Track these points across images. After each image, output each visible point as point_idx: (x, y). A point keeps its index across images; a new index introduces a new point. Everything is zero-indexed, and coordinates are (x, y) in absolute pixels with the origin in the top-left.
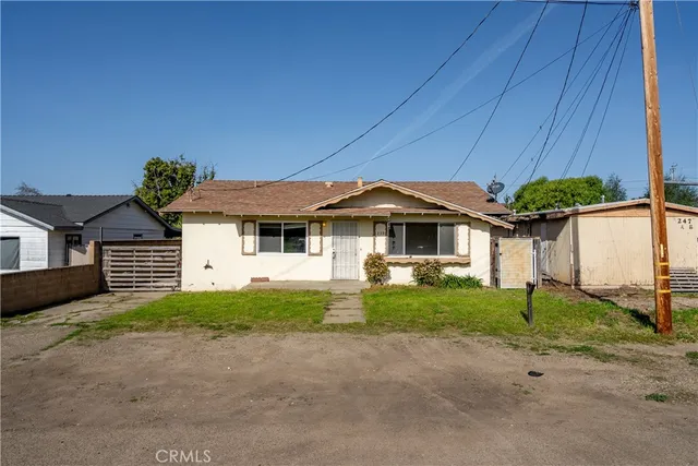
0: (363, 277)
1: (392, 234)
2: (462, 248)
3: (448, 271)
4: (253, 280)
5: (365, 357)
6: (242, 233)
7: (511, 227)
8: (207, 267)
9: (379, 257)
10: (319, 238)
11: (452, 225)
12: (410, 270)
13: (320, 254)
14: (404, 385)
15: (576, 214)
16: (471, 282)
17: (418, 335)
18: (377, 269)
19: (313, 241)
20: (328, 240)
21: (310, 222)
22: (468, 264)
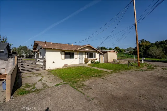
0: (84, 63)
1: (88, 55)
2: (96, 57)
4: (64, 65)
6: (62, 54)
7: (103, 53)
10: (77, 55)
11: (95, 53)
12: (90, 61)
13: (77, 59)
15: (108, 52)
18: (86, 61)
19: (76, 56)
21: (75, 52)
22: (97, 59)
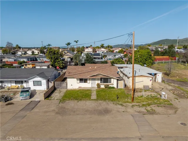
1: (101, 80)
2: (112, 82)
3: (110, 86)
4: (79, 87)
5: (96, 106)
6: (77, 80)
7: (120, 79)
8: (72, 85)
9: (99, 84)
11: (111, 79)
12: (104, 85)
13: (90, 83)
14: (100, 110)
16: (113, 88)
17: (103, 101)
18: (98, 85)
19: (88, 81)
20: (91, 81)
22: (113, 85)
